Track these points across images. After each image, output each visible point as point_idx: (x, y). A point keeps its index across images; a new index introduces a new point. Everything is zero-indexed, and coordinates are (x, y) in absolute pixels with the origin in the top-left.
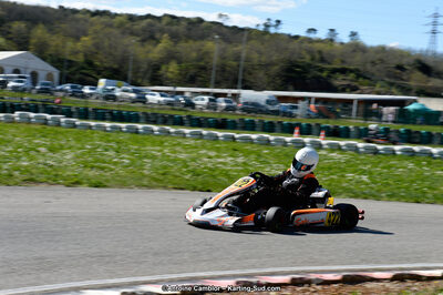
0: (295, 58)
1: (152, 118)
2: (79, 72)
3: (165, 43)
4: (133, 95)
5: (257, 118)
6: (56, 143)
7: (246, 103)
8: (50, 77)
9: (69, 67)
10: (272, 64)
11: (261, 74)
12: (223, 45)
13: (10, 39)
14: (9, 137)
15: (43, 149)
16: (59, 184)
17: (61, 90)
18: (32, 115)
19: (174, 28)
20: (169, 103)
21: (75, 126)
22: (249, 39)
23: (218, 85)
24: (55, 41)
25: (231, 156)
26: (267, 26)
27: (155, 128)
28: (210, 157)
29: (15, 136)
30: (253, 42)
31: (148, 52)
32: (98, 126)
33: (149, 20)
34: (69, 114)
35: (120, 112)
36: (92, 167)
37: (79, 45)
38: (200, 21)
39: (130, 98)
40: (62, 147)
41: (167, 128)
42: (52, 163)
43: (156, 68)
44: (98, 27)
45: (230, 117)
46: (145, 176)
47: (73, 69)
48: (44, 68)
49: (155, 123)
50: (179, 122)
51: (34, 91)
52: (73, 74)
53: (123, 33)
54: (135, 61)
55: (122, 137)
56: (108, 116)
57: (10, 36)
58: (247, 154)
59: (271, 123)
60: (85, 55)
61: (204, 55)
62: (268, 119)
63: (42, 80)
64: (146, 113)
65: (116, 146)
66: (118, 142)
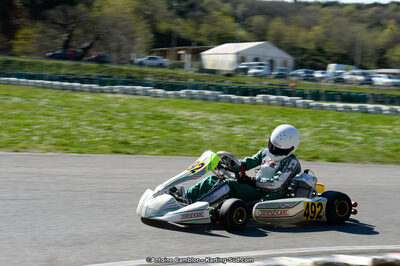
1: (380, 99)
2: (311, 59)
4: (361, 78)
6: (294, 122)
8: (285, 63)
9: (303, 54)
13: (250, 31)
14: (253, 117)
17: (293, 75)
18: (273, 97)
20: (396, 85)
21: (309, 107)
24: (289, 32)
27: (385, 107)
29: (260, 116)
31: (375, 37)
32: (331, 107)
33: (375, 8)
34: (304, 96)
35: (349, 94)
36: (328, 144)
37: (311, 35)
39: (358, 81)
41: (396, 107)
43: (382, 51)
44: (328, 17)
46: (378, 152)
47: (305, 56)
48: (280, 56)
49: (382, 103)
51: (271, 77)
52: (304, 60)
53: (351, 21)
54: (363, 47)
55: (353, 116)
56: (338, 97)
57: (251, 29)
60: (317, 43)
63: (278, 67)
64: (372, 94)
65: (349, 124)
66: (351, 121)
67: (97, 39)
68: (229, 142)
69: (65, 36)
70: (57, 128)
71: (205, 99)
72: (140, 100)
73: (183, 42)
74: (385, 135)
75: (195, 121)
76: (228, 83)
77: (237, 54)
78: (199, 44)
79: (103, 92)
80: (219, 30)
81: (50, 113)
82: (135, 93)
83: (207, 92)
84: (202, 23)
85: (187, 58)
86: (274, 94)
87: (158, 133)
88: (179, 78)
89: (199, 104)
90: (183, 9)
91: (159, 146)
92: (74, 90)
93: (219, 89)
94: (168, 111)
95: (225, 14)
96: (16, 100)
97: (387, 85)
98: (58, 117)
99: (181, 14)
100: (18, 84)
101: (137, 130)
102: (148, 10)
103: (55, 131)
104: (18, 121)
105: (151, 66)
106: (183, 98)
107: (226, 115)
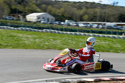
0: (122, 13)
1: (81, 31)
2: (60, 18)
3: (84, 9)
4: (75, 24)
5: (111, 31)
6: (55, 38)
7: (108, 26)
8: (52, 19)
9: (58, 17)
10: (115, 15)
11: (112, 18)
12: (101, 10)
13: (41, 9)
14: (42, 36)
15: (51, 40)
16: (56, 49)
17: (55, 23)
18: (48, 30)
19: (87, 5)
20: (85, 27)
21: (60, 33)
22: (109, 8)
23: (99, 21)
24: (54, 10)
25: (104, 41)
26: (114, 4)
27: (82, 33)
28: (98, 42)
29: (44, 36)
30: (110, 9)
31: (79, 12)
32: (66, 33)
33: (80, 3)
34: (58, 30)
35: (72, 29)
36: (65, 45)
37: (60, 11)
38: (94, 3)
39: (74, 25)
40: (56, 39)
41: (85, 33)
42: (54, 43)
43: (81, 16)
44: (65, 6)
45: (103, 30)
46: (80, 47)
48: (51, 17)
49: (81, 32)
50: (88, 32)
51: (48, 24)
52: (58, 19)
53: (72, 7)
54: (76, 15)
55: (73, 36)
56: (68, 30)
58: (109, 41)
59: (115, 32)
60: (62, 13)
61: (95, 13)
62: (114, 31)
63: (50, 21)
64: (79, 29)
65: (71, 39)
66: (72, 38)
68: (34, 44)
71: (27, 30)
72: (5, 31)
73: (20, 12)
74: (82, 42)
75: (23, 38)
76: (34, 25)
77: (37, 16)
80: (31, 9)
82: (4, 28)
83: (28, 28)
84: (26, 6)
85: (21, 17)
86: (49, 29)
87: (12, 41)
88: (19, 24)
89: (25, 32)
90: (20, 2)
91: (11, 46)
93: (32, 27)
94: (15, 34)
95: (33, 4)
97: (83, 27)
99: (19, 3)
101: (4, 40)
102: (8, 2)
105: (10, 20)
106: (20, 30)
107: (33, 36)
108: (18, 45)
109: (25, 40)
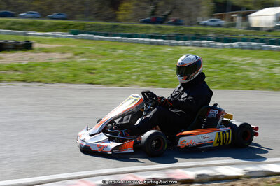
67: (174, 8)
68: (271, 79)
69: (152, 7)
70: (148, 71)
71: (252, 48)
72: (205, 50)
75: (245, 64)
76: (269, 36)
77: (277, 15)
78: (247, 9)
79: (178, 45)
81: (144, 60)
82: (201, 46)
83: (254, 43)
85: (238, 20)
87: (218, 73)
88: (232, 34)
89: (248, 53)
91: (219, 83)
92: (159, 44)
93: (262, 41)
94: (225, 57)
96: (121, 52)
98: (149, 63)
100: (121, 41)
103: (147, 73)
104: (122, 66)
105: (212, 26)
106: (235, 48)
107: (268, 60)
108: (233, 80)
109: (249, 71)
